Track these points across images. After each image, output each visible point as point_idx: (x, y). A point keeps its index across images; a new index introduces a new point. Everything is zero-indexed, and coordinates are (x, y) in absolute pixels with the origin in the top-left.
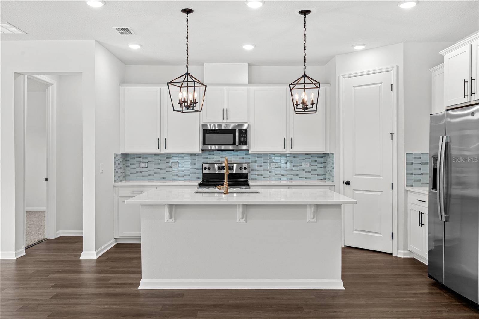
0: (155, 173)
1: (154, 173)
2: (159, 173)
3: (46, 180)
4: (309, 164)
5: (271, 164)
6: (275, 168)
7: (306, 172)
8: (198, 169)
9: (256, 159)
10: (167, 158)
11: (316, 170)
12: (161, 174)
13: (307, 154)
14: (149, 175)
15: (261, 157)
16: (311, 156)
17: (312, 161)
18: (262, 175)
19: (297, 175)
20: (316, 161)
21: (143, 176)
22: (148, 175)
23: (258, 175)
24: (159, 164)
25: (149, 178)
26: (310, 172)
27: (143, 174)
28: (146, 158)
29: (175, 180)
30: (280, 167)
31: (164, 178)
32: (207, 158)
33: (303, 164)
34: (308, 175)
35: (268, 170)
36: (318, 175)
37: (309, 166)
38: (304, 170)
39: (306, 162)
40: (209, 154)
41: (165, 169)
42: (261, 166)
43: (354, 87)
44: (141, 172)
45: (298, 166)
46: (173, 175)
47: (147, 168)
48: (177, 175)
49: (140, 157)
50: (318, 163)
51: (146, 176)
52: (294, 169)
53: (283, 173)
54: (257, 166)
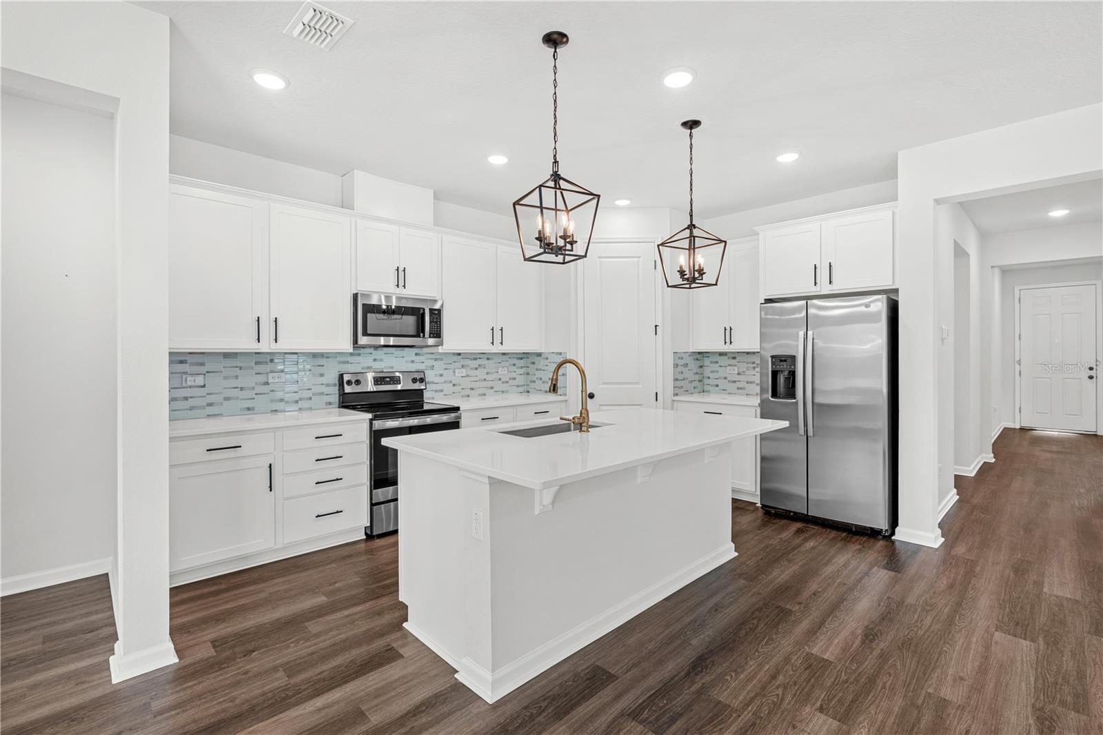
0: (227, 399)
1: (224, 398)
2: (237, 398)
4: (506, 369)
5: (457, 371)
6: (462, 377)
7: (503, 382)
8: (328, 385)
9: (434, 363)
10: (257, 363)
11: (515, 379)
12: (241, 399)
13: (504, 354)
14: (210, 405)
15: (441, 360)
16: (509, 356)
17: (509, 364)
18: (442, 391)
19: (492, 388)
20: (514, 365)
21: (191, 408)
22: (206, 405)
23: (436, 391)
24: (237, 377)
25: (210, 410)
26: (507, 382)
27: (191, 402)
28: (202, 364)
29: (276, 411)
30: (468, 376)
31: (249, 409)
32: (347, 362)
33: (500, 369)
34: (505, 387)
35: (451, 382)
36: (517, 386)
37: (506, 372)
38: (500, 379)
39: (503, 367)
41: (253, 388)
42: (441, 375)
44: (186, 399)
45: (492, 373)
46: (272, 401)
47: (204, 386)
48: (282, 400)
49: (181, 362)
50: (517, 368)
51: (202, 408)
52: (488, 377)
53: (473, 385)
54: (436, 375)
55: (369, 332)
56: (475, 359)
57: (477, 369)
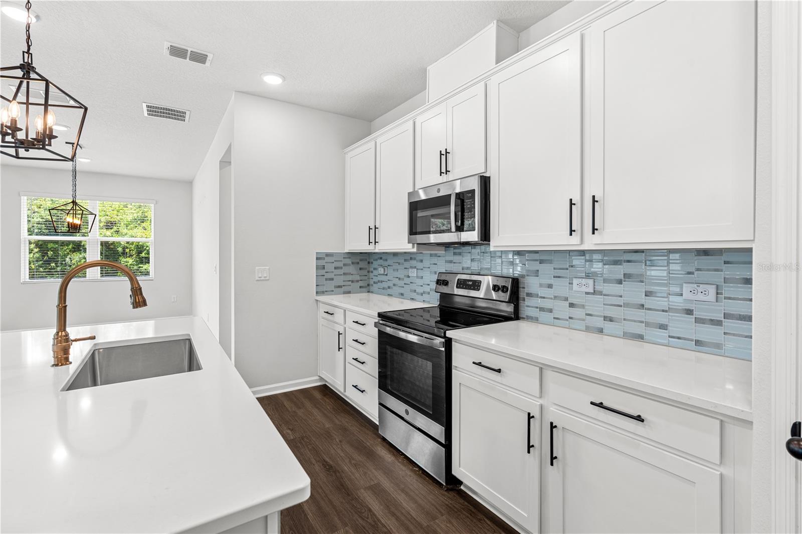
1: (394, 284)
2: (397, 285)
4: (712, 290)
5: (575, 281)
6: (587, 293)
7: (698, 321)
10: (405, 260)
12: (399, 287)
13: (706, 252)
14: (389, 288)
15: (550, 262)
16: (725, 257)
17: (726, 280)
18: (551, 311)
19: (663, 327)
21: (383, 289)
22: (387, 287)
23: (542, 309)
24: (397, 270)
25: (389, 291)
26: (718, 323)
27: (383, 285)
30: (601, 293)
31: (402, 295)
34: (708, 333)
35: (566, 299)
37: (712, 297)
38: (689, 312)
39: (699, 283)
41: (403, 279)
42: (550, 286)
44: (381, 282)
45: (664, 295)
46: (411, 291)
47: (387, 275)
48: (415, 291)
52: (649, 302)
53: (612, 312)
54: (541, 285)
55: (415, 230)
56: (616, 263)
57: (620, 282)
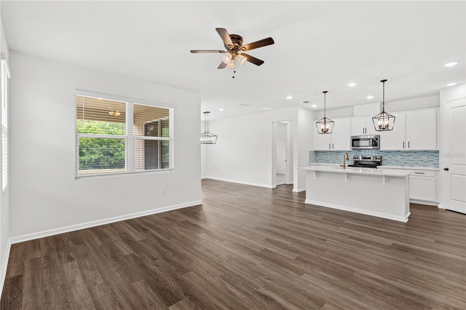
0: (330, 160)
2: (332, 160)
3: (286, 161)
4: (426, 157)
5: (397, 157)
6: (401, 159)
7: (424, 162)
8: (352, 158)
9: (388, 154)
10: (336, 153)
11: (433, 161)
13: (425, 151)
14: (327, 161)
15: (391, 153)
16: (428, 152)
17: (429, 155)
18: (391, 163)
19: (417, 164)
20: (432, 155)
21: (325, 161)
23: (388, 163)
24: (332, 156)
25: (327, 162)
26: (427, 162)
27: (324, 160)
28: (326, 153)
30: (404, 159)
31: (334, 162)
32: (357, 153)
33: (422, 157)
34: (426, 164)
35: (395, 160)
36: (434, 164)
37: (426, 158)
38: (422, 161)
39: (424, 156)
40: (358, 151)
41: (335, 158)
42: (391, 158)
43: (452, 108)
44: (324, 159)
45: (418, 158)
46: (339, 161)
47: (326, 157)
48: (341, 161)
49: (323, 152)
50: (434, 157)
51: (326, 161)
52: (414, 160)
53: (406, 162)
54: (388, 158)
55: (354, 146)
56: (408, 153)
57: (408, 156)
